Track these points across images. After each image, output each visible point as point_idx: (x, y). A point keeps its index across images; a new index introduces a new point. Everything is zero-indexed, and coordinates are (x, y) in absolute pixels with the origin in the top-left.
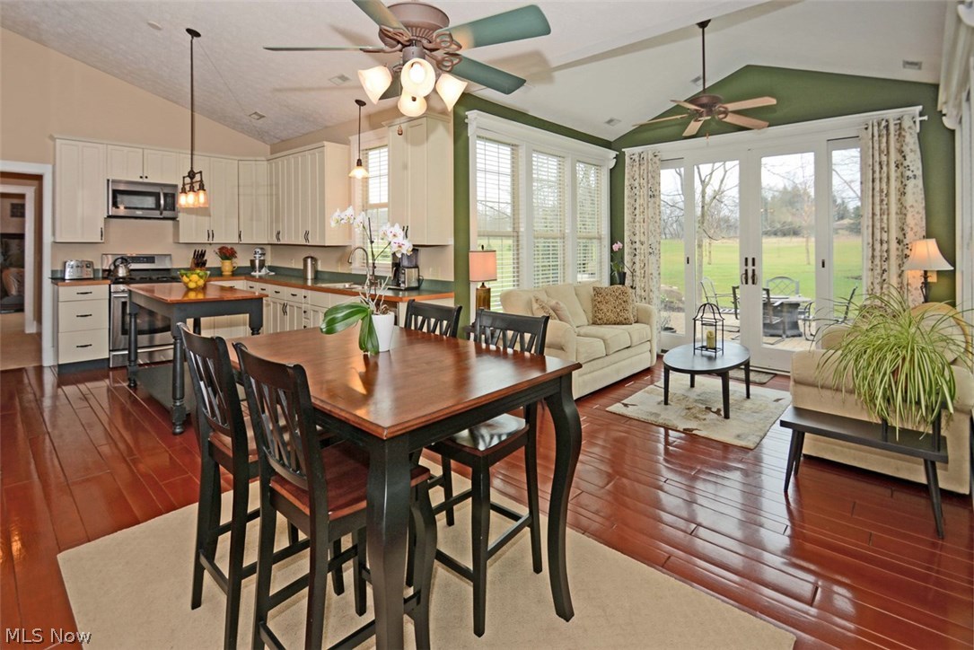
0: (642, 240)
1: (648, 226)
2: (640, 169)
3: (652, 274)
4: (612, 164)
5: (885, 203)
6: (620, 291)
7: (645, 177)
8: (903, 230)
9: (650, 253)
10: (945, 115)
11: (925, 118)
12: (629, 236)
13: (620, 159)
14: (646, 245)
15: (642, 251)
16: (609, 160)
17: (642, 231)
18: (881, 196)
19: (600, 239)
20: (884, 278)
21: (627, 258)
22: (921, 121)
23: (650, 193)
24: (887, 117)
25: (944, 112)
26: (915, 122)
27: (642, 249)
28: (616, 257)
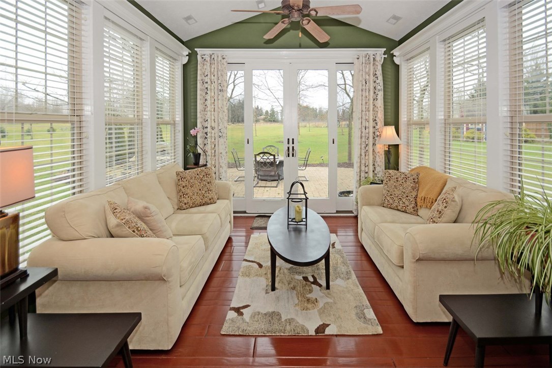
0: (213, 125)
1: (218, 115)
2: (211, 67)
3: (221, 153)
4: (186, 60)
5: (368, 104)
6: (203, 174)
7: (216, 73)
8: (375, 120)
9: (220, 137)
10: (395, 56)
11: (386, 56)
12: (201, 122)
13: (192, 56)
14: (216, 130)
15: (213, 135)
16: (183, 56)
17: (213, 118)
18: (365, 100)
19: (174, 124)
20: (366, 149)
21: (199, 141)
22: (384, 58)
23: (220, 88)
24: (369, 52)
25: (394, 54)
26: (381, 58)
27: (211, 133)
28: (189, 141)
